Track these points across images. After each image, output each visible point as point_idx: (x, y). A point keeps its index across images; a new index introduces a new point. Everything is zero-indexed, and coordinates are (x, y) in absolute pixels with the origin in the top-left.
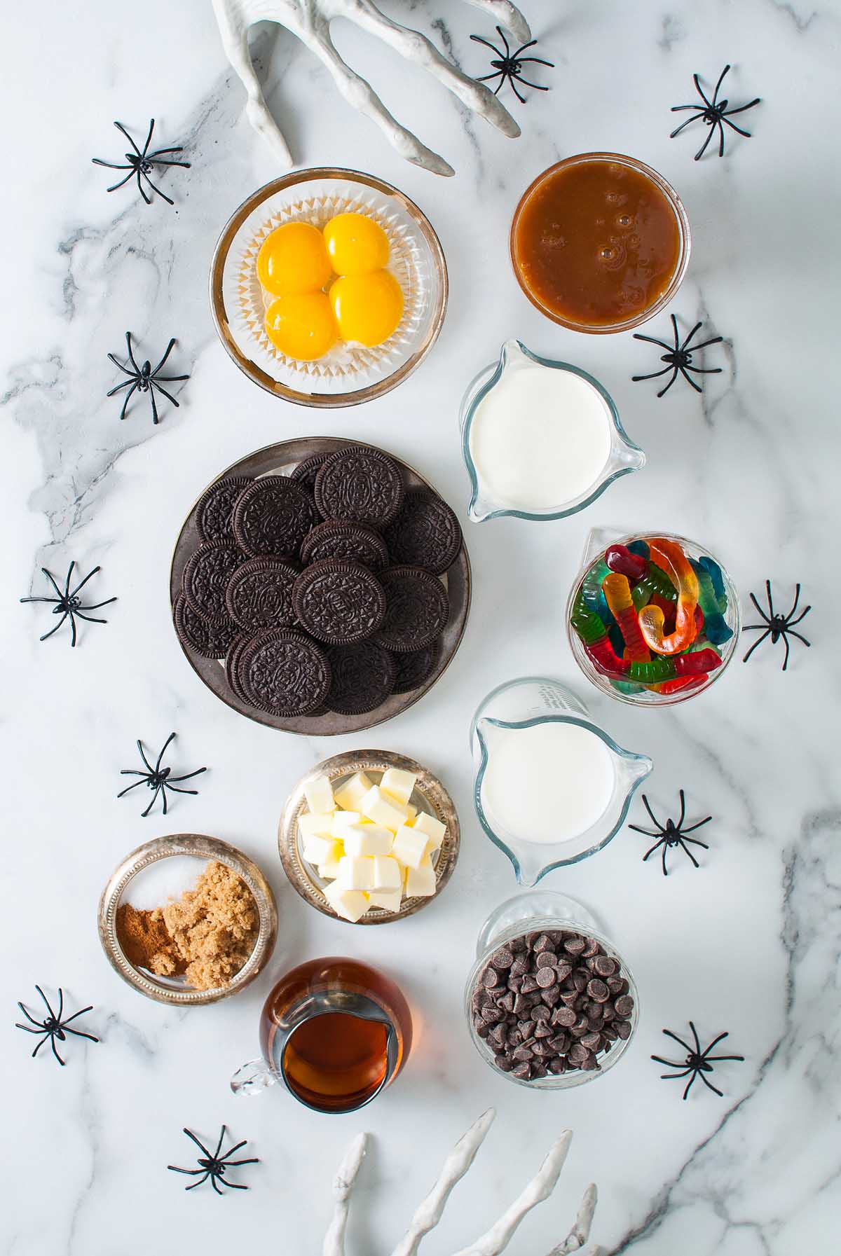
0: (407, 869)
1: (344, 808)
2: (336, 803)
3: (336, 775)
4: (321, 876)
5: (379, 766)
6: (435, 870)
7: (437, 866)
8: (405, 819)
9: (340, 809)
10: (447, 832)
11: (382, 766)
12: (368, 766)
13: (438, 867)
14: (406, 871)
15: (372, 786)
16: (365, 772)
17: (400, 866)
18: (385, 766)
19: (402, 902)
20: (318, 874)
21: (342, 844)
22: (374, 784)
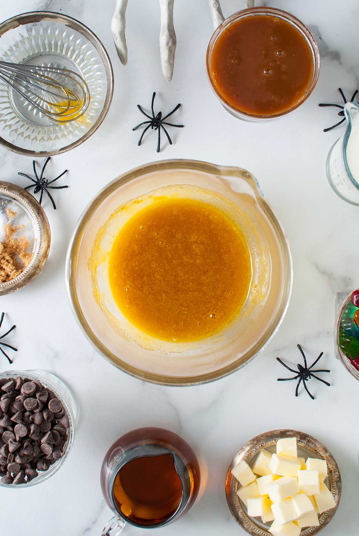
0: (313, 496)
1: (261, 475)
2: (255, 474)
3: (248, 457)
4: (264, 522)
5: (271, 441)
6: (330, 490)
7: (330, 487)
8: (300, 466)
9: (259, 476)
10: (327, 464)
11: (273, 441)
12: (265, 444)
13: (332, 488)
14: (313, 498)
15: (272, 455)
16: (265, 449)
17: (309, 497)
18: (275, 440)
19: (319, 518)
20: (262, 522)
21: (268, 498)
22: (273, 453)
